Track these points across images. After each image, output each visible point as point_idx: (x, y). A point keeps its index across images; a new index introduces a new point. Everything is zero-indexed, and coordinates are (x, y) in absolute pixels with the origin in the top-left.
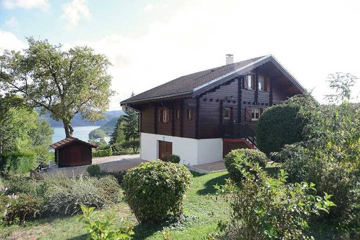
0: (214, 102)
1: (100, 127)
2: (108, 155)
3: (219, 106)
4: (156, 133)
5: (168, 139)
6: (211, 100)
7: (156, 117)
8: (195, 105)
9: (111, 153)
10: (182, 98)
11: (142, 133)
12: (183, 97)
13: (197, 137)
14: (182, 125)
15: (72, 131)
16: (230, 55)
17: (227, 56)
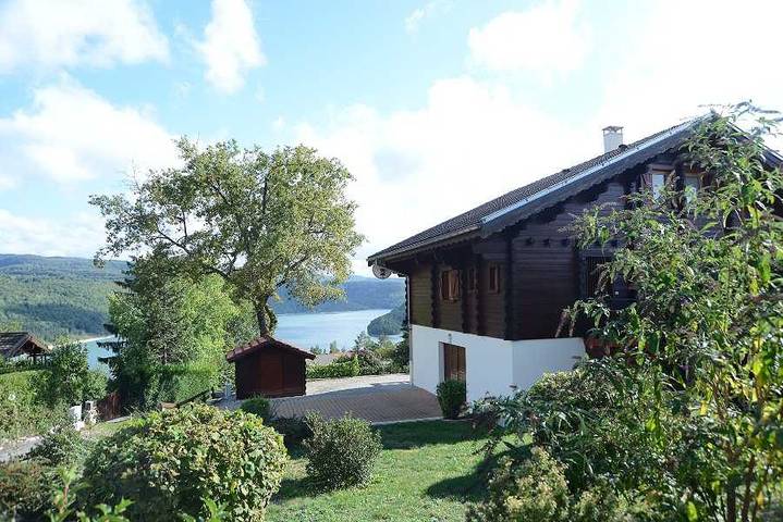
0: (555, 247)
1: (389, 311)
2: (350, 374)
3: (571, 256)
4: (436, 324)
5: (459, 339)
6: (546, 243)
7: (435, 289)
8: (503, 256)
9: (357, 369)
10: (465, 241)
11: (414, 326)
12: (467, 238)
13: (510, 335)
14: (480, 308)
15: (274, 321)
16: (613, 129)
17: (607, 132)
